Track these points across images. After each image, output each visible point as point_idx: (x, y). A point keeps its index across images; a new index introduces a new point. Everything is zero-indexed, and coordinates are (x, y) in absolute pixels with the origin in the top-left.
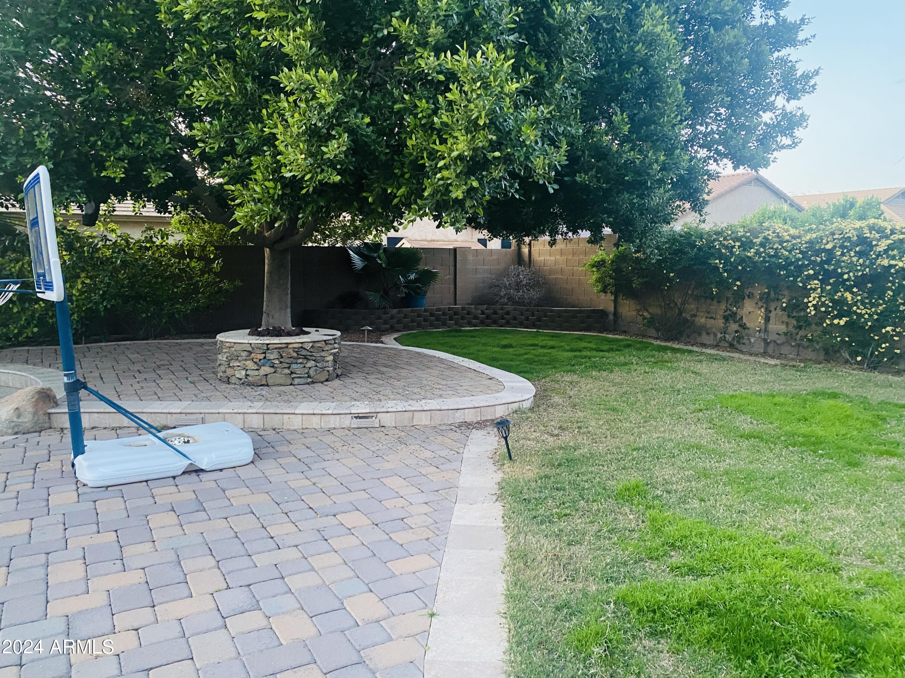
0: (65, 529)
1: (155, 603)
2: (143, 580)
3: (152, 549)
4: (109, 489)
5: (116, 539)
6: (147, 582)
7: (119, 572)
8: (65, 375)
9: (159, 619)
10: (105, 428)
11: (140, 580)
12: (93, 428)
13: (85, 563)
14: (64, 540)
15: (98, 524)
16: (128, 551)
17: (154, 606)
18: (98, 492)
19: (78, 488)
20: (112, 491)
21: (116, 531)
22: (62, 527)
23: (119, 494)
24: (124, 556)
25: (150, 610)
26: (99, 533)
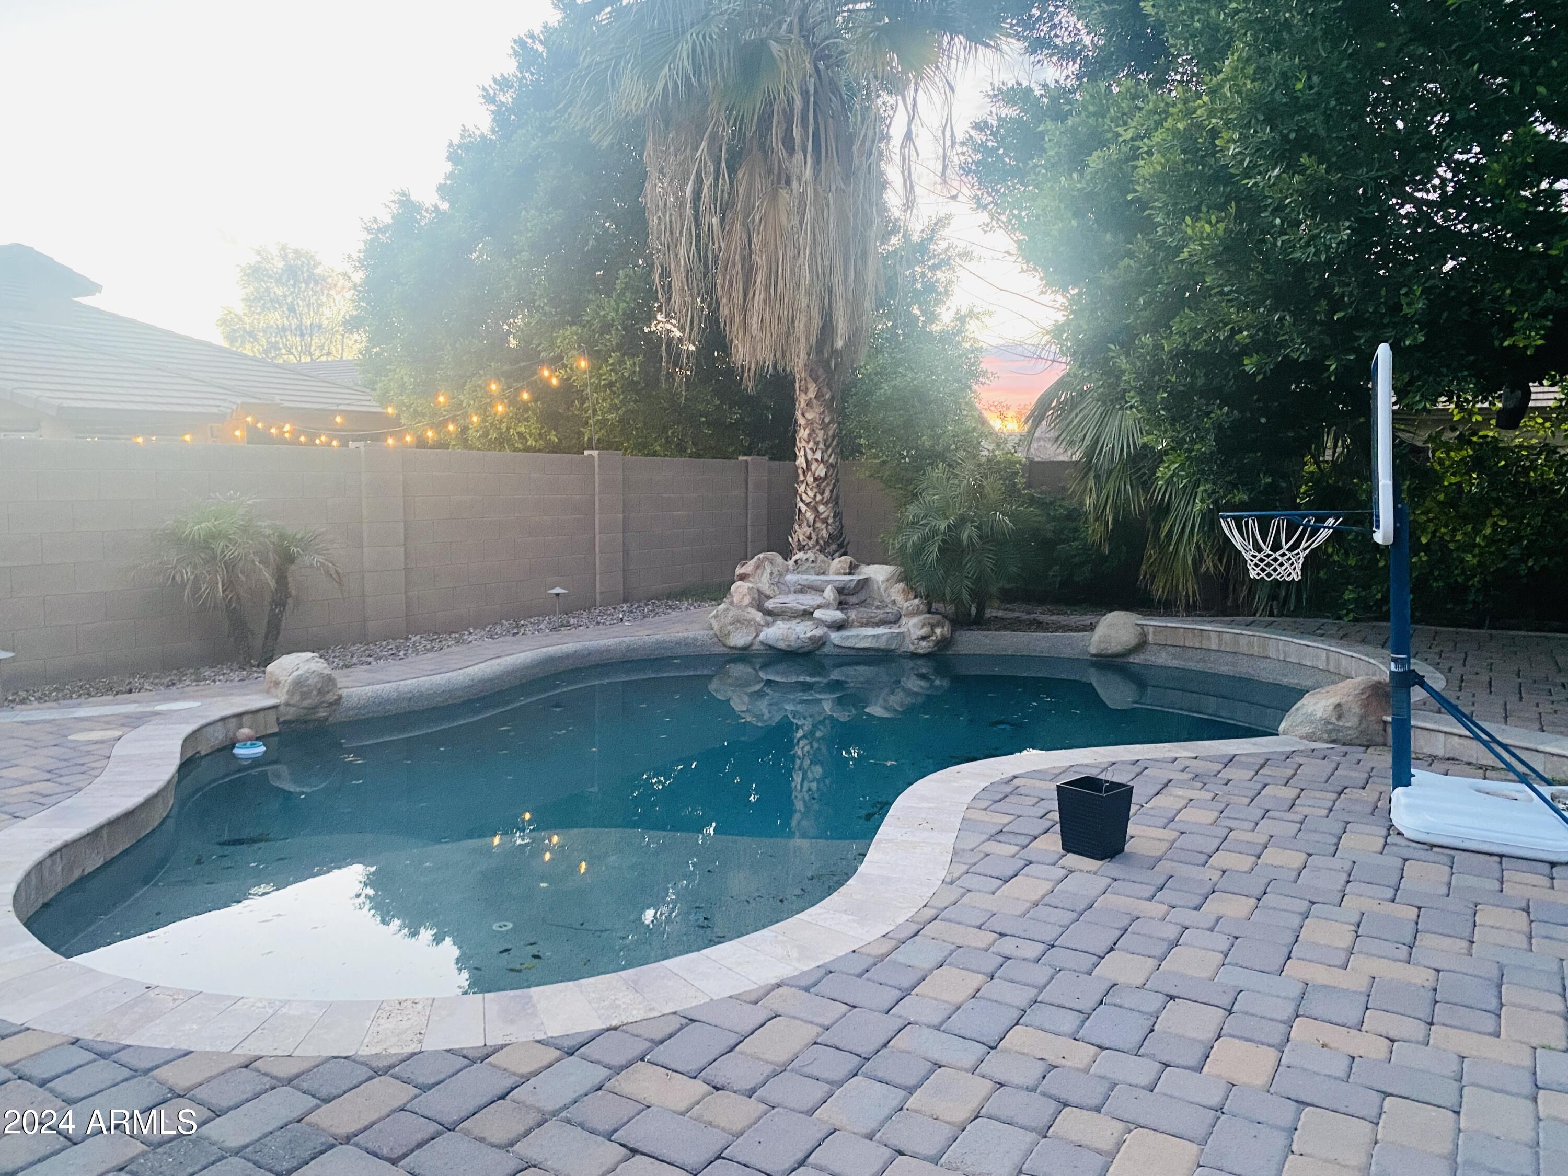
0: (1348, 882)
1: (1435, 1020)
2: (1429, 985)
3: (1465, 951)
4: (1435, 849)
5: (1415, 917)
6: (1435, 990)
7: (1400, 961)
8: (1394, 660)
9: (1431, 1042)
10: (1469, 764)
11: (1426, 984)
12: (1448, 759)
13: (1356, 932)
14: (1341, 894)
15: (1397, 891)
16: (1424, 940)
17: (1432, 1024)
18: (1415, 849)
19: (1389, 834)
20: (1437, 852)
21: (1419, 908)
22: (1344, 877)
23: (1446, 860)
24: (1417, 943)
25: (1423, 1026)
26: (1393, 901)
